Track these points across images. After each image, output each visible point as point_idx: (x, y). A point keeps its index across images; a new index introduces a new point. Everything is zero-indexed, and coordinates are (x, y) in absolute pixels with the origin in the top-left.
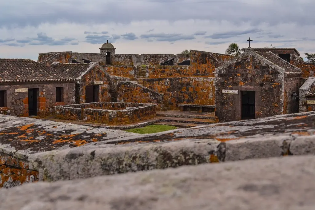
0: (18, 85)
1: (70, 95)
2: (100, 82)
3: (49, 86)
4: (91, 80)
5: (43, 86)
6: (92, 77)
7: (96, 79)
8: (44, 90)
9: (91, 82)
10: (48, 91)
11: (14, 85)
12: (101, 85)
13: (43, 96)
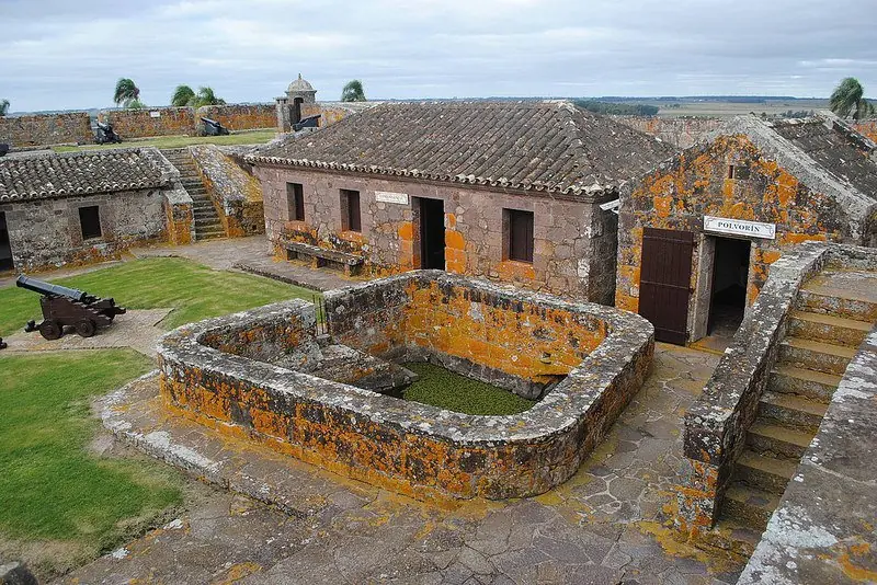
0: (383, 182)
1: (565, 251)
2: (756, 224)
3: (478, 199)
4: (686, 205)
5: (456, 197)
6: (698, 191)
7: (720, 203)
8: (460, 210)
9: (683, 213)
10: (472, 214)
11: (376, 181)
12: (759, 240)
13: (454, 228)
